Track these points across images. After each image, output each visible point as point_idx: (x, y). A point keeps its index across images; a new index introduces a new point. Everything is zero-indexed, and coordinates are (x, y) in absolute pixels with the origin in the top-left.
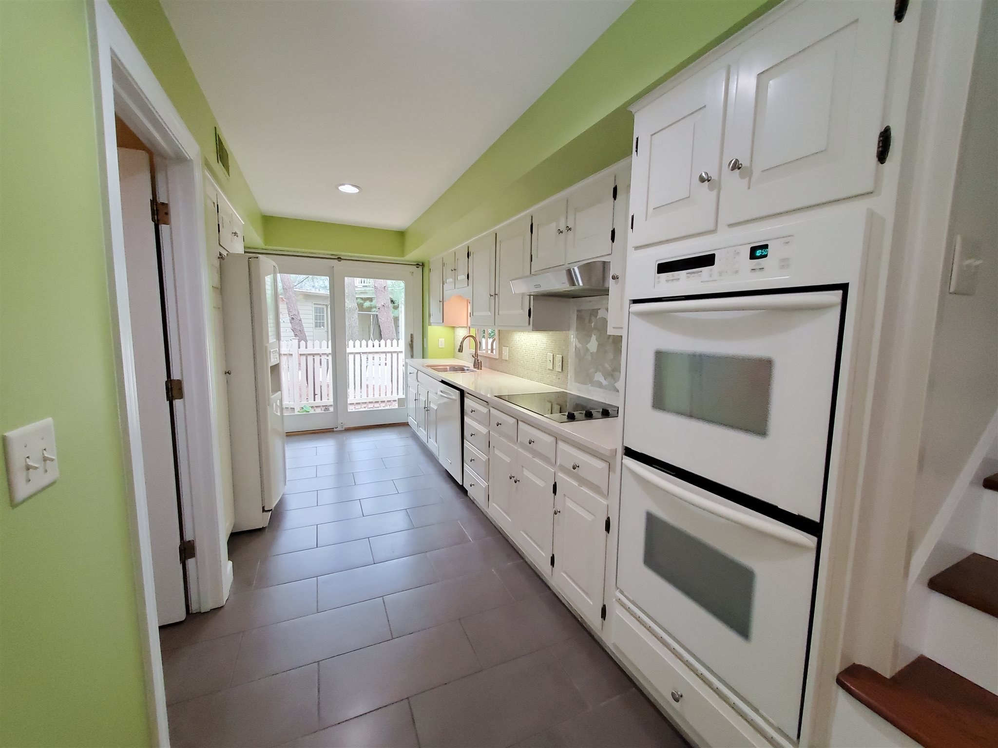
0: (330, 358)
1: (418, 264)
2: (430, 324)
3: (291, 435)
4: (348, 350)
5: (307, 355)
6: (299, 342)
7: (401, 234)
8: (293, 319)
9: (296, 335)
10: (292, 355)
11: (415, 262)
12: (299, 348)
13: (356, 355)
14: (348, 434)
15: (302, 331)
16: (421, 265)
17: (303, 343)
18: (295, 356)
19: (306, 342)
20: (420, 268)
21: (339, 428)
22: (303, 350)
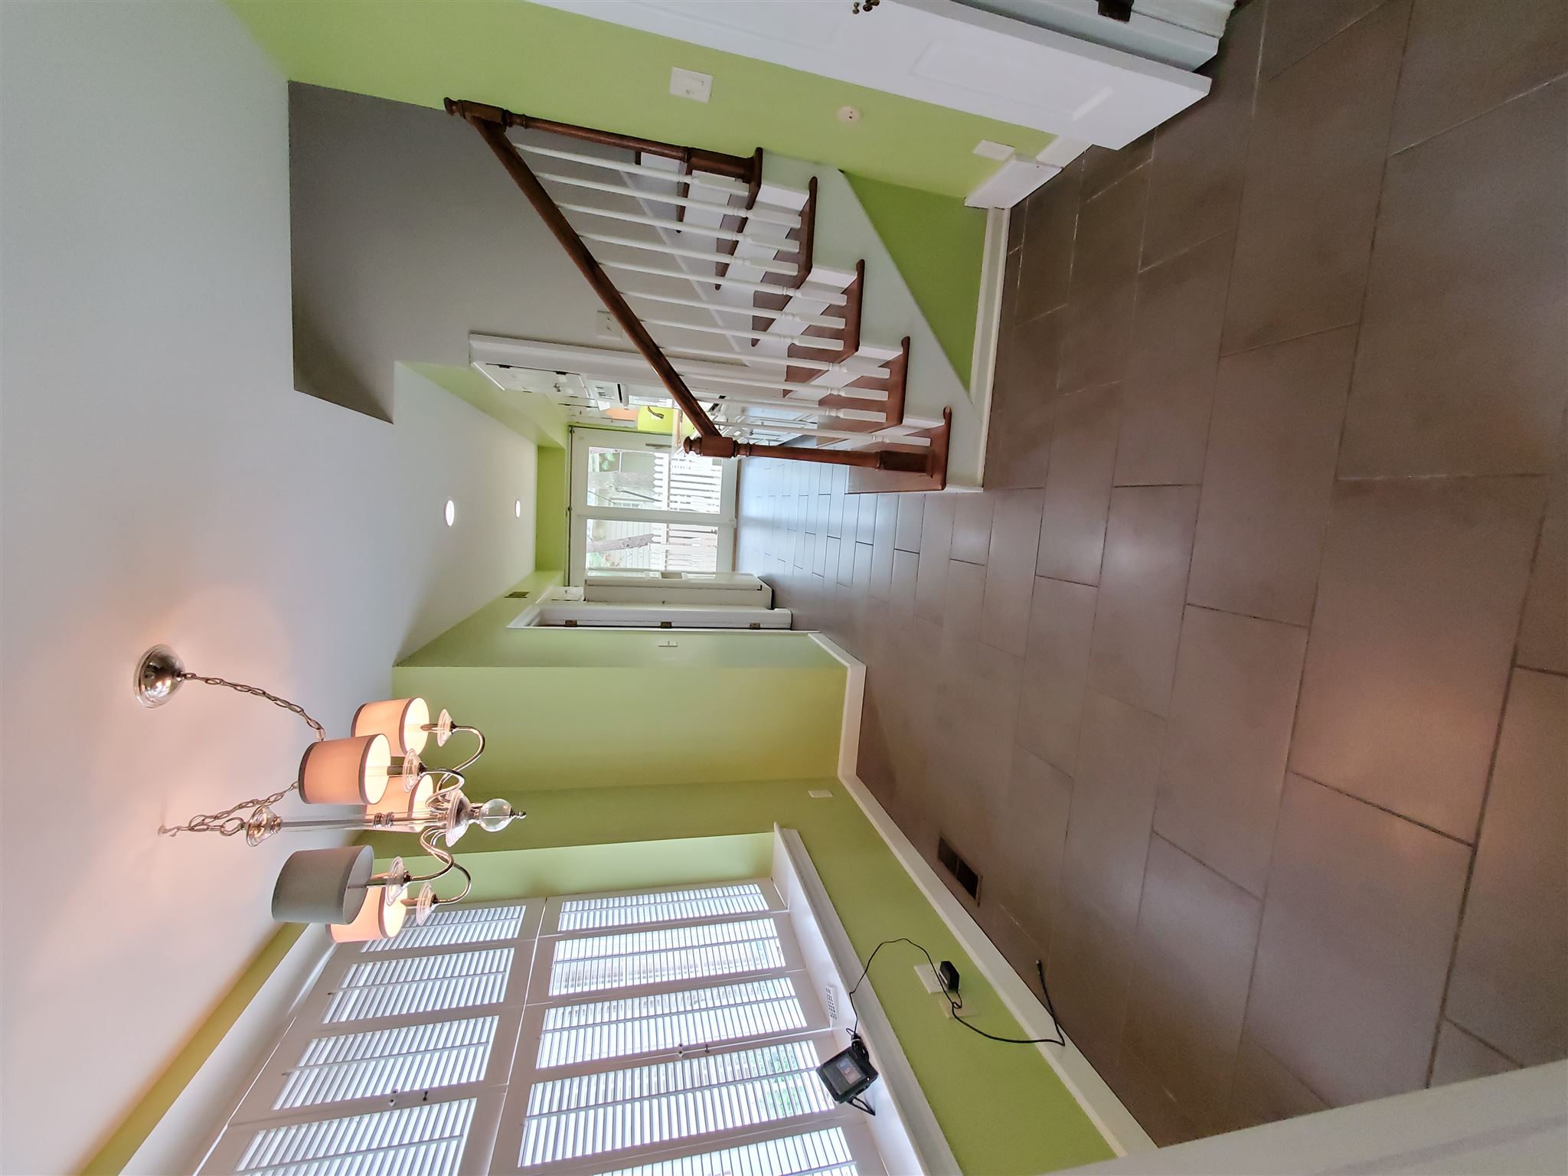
0: (673, 526)
1: (571, 431)
2: (637, 428)
3: (734, 567)
4: (665, 508)
5: (668, 537)
6: (653, 542)
7: (541, 450)
8: (628, 546)
9: (646, 544)
10: (667, 551)
11: (568, 435)
12: (660, 543)
13: (671, 493)
14: (740, 517)
15: (642, 538)
16: (571, 429)
17: (654, 539)
18: (668, 547)
19: (653, 535)
20: (574, 429)
21: (734, 523)
22: (663, 539)
